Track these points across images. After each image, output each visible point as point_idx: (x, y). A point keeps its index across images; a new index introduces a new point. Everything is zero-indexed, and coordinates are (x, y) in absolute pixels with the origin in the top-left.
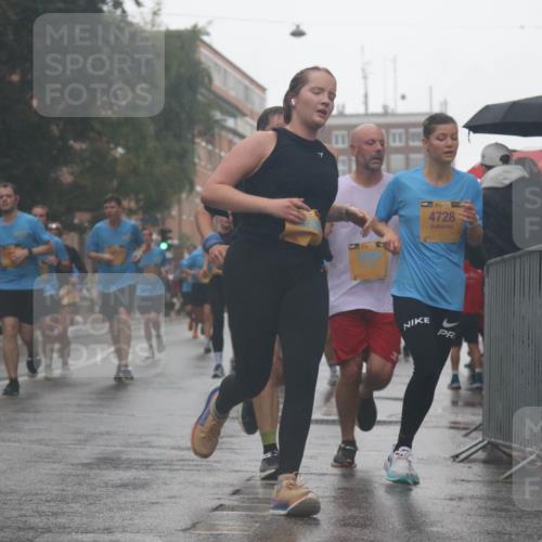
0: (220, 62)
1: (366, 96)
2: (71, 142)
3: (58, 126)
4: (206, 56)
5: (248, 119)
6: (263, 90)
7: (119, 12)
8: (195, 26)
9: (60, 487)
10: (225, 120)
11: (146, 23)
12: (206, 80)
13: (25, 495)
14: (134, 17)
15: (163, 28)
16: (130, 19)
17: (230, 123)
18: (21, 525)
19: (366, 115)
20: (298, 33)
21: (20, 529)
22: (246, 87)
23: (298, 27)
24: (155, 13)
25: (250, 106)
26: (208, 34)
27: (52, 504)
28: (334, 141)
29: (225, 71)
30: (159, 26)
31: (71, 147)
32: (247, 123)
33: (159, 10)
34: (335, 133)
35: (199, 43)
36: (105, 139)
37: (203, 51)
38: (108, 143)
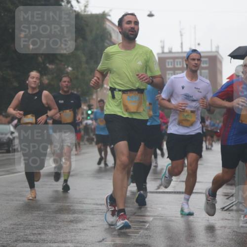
1: (182, 44)
2: (48, 65)
3: (41, 57)
4: (109, 26)
7: (69, 6)
8: (104, 12)
11: (82, 11)
12: (109, 37)
13: (26, 225)
14: (76, 8)
15: (89, 13)
16: (74, 9)
18: (25, 239)
19: (182, 52)
20: (151, 15)
23: (151, 12)
24: (86, 6)
26: (109, 16)
27: (39, 230)
28: (167, 64)
29: (118, 33)
31: (47, 67)
33: (88, 5)
34: (168, 60)
35: (105, 20)
36: (63, 63)
37: (108, 23)
38: (64, 65)
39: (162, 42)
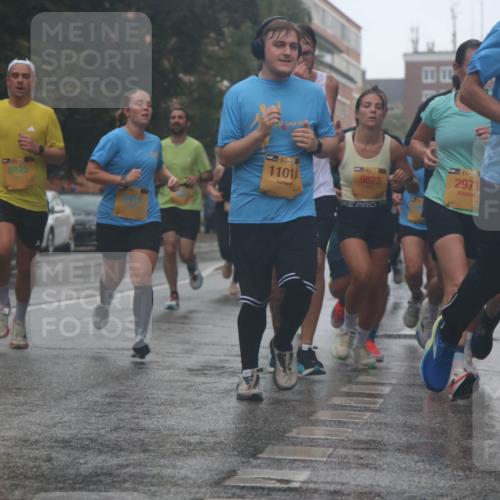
1: (454, 35)
2: (181, 75)
3: (169, 59)
5: (344, 55)
6: (359, 28)
9: (169, 392)
10: (322, 56)
13: (136, 399)
17: (328, 58)
18: (133, 426)
21: (132, 430)
22: (343, 26)
25: (345, 43)
27: (162, 407)
28: (423, 76)
29: (324, 11)
31: (180, 79)
32: (343, 59)
34: (425, 68)
36: (212, 72)
38: (216, 76)
39: (415, 30)
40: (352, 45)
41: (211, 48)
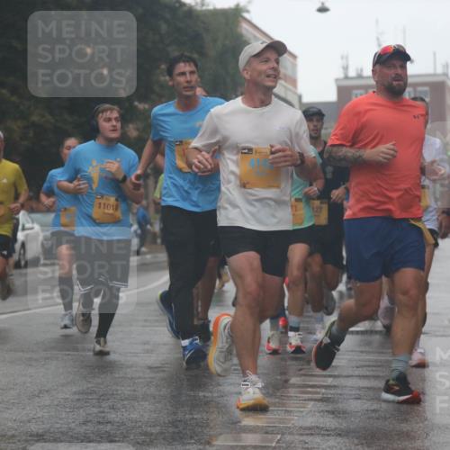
0: (258, 35)
2: (136, 103)
4: (247, 30)
5: (282, 81)
6: (294, 57)
8: (238, 5)
9: (133, 388)
11: (197, 4)
13: (103, 395)
15: (211, 7)
18: (101, 420)
20: (323, 10)
21: (99, 423)
23: (323, 4)
25: (283, 71)
26: (248, 11)
27: (125, 402)
30: (208, 5)
31: (136, 107)
32: (281, 85)
34: (355, 92)
35: (240, 18)
37: (245, 25)
39: (345, 57)
40: (289, 72)
41: (162, 78)
